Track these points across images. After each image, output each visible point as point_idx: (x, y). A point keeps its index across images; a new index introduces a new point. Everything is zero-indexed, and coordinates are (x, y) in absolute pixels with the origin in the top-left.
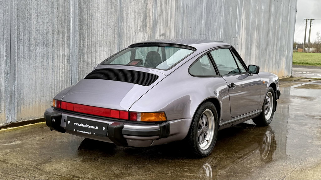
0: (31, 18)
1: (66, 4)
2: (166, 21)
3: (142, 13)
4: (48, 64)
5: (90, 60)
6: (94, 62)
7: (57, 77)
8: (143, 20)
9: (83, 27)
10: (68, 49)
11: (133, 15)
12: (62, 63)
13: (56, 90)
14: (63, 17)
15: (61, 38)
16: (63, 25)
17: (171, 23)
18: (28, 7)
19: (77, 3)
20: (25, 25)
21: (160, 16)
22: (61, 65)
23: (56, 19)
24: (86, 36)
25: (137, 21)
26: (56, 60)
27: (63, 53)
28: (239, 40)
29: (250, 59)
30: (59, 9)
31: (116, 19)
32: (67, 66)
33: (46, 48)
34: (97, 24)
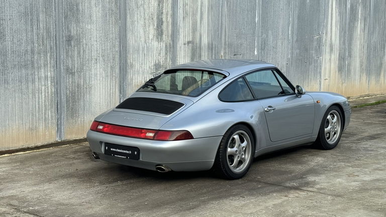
0: (5, 38)
3: (155, 19)
4: (28, 88)
5: (82, 81)
6: (88, 82)
7: (39, 102)
8: (157, 27)
10: (52, 70)
11: (141, 22)
12: (45, 86)
13: (37, 117)
14: (45, 33)
15: (43, 58)
16: (45, 43)
17: (202, 27)
21: (184, 18)
22: (43, 88)
23: (35, 37)
24: (76, 53)
25: (147, 29)
26: (37, 83)
27: (46, 74)
28: (326, 39)
29: (349, 65)
30: (40, 26)
31: (117, 29)
32: (51, 89)
33: (24, 71)
34: (91, 38)
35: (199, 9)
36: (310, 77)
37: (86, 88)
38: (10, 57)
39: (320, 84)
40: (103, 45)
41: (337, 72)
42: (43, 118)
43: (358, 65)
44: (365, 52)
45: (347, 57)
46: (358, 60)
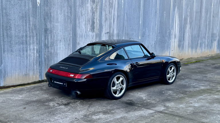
0: (12, 29)
2: (110, 24)
3: (91, 21)
4: (24, 54)
5: (53, 51)
6: (56, 51)
7: (30, 61)
8: (92, 25)
9: (47, 32)
10: (37, 45)
11: (84, 23)
12: (33, 53)
13: (29, 68)
15: (32, 39)
16: (33, 32)
17: (114, 25)
18: (9, 24)
20: (7, 34)
21: (105, 21)
22: (32, 54)
24: (50, 37)
25: (87, 26)
26: (29, 52)
27: (34, 47)
28: (173, 32)
29: (183, 44)
30: (30, 23)
31: (71, 26)
32: (36, 55)
33: (22, 46)
34: (58, 30)
35: (113, 17)
36: (165, 50)
37: (55, 54)
38: (14, 38)
39: (170, 53)
40: (64, 33)
41: (178, 48)
42: (32, 69)
43: (187, 44)
44: (191, 38)
45: (182, 40)
46: (187, 42)
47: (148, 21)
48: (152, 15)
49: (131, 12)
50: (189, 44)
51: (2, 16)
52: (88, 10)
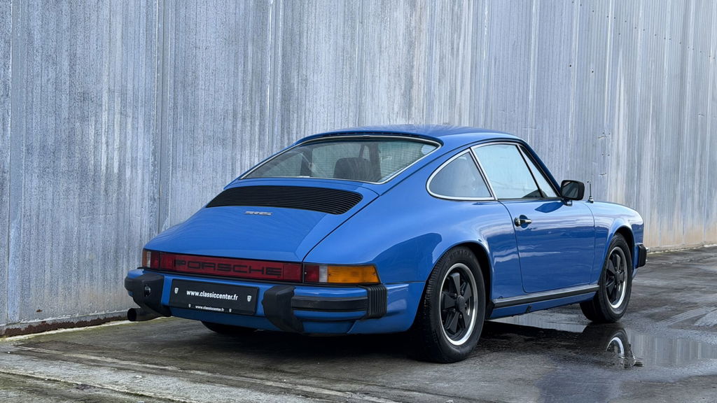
0: (198, 84)
1: (260, 57)
2: (451, 93)
3: (403, 76)
8: (405, 91)
9: (289, 104)
10: (261, 153)
11: (384, 80)
14: (254, 82)
15: (249, 128)
16: (254, 99)
17: (463, 99)
18: (194, 62)
19: (280, 54)
20: (186, 99)
21: (439, 82)
23: (240, 88)
25: (392, 92)
27: (252, 160)
28: (612, 144)
30: (247, 67)
31: (353, 88)
33: (221, 150)
34: (316, 99)
35: (460, 68)
38: (202, 120)
45: (635, 179)
46: (649, 187)
47: (549, 94)
48: (561, 71)
49: (508, 54)
50: (652, 197)
51: (177, 30)
52: (396, 32)
